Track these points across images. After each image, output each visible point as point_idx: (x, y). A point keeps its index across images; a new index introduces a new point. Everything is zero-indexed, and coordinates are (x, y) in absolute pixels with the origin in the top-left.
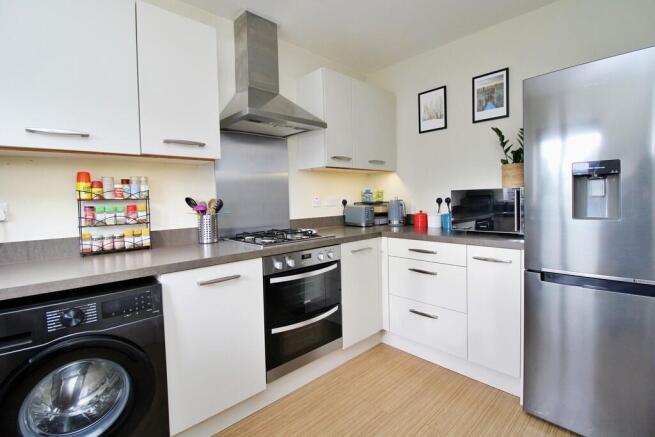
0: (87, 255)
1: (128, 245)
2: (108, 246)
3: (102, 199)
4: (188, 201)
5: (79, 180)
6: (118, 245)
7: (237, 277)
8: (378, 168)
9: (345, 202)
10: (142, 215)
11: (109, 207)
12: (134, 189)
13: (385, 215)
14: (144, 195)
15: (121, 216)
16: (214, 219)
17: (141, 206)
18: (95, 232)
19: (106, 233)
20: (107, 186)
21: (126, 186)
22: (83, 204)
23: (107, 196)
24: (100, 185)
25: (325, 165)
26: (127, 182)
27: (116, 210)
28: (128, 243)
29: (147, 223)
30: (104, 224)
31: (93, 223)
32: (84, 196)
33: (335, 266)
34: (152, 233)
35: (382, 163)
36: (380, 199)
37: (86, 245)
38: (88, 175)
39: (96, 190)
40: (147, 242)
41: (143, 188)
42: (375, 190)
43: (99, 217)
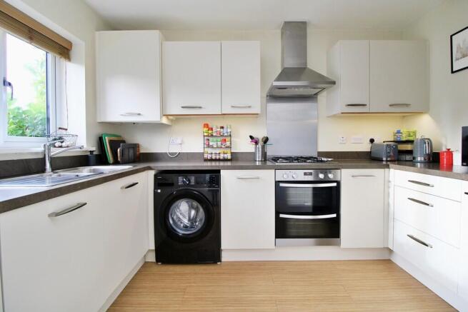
0: (206, 160)
1: (221, 158)
2: (214, 158)
3: (212, 136)
4: (251, 137)
5: (204, 127)
6: (218, 157)
7: (258, 178)
8: (404, 110)
9: (372, 141)
10: (228, 144)
11: (215, 139)
12: (225, 130)
13: (410, 152)
14: (229, 134)
15: (219, 143)
16: (263, 147)
17: (228, 139)
18: (210, 150)
19: (214, 151)
20: (214, 130)
21: (222, 130)
22: (206, 138)
23: (214, 135)
24: (212, 129)
25: (341, 111)
26: (222, 128)
27: (217, 141)
28: (222, 156)
29: (230, 147)
30: (212, 147)
31: (209, 146)
32: (205, 134)
33: (335, 184)
34: (232, 153)
35: (407, 105)
36: (411, 138)
37: (206, 156)
38: (207, 125)
39: (210, 132)
40: (229, 157)
41: (229, 130)
42: (405, 130)
43: (211, 144)
